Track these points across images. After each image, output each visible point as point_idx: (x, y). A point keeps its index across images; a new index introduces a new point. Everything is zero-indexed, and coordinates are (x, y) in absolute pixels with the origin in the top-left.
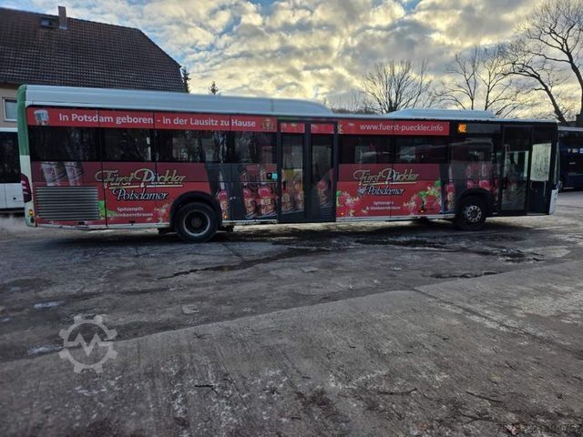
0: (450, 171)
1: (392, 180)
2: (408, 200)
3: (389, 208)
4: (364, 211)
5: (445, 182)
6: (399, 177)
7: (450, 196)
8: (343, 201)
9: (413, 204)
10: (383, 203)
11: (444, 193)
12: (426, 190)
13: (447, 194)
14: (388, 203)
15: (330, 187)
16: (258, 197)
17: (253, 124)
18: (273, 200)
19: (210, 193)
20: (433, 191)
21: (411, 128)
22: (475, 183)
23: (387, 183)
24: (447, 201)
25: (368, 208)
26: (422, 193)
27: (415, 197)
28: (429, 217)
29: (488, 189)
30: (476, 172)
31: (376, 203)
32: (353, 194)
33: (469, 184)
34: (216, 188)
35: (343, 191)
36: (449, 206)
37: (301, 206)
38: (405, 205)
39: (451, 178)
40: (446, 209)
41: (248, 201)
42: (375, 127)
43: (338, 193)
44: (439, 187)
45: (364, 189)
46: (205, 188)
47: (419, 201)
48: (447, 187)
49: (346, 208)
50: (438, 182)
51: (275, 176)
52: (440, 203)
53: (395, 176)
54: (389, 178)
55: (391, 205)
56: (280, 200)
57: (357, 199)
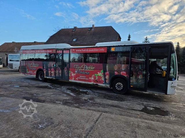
0: (107, 67)
1: (85, 69)
2: (91, 77)
3: (84, 79)
4: (77, 79)
5: (105, 71)
6: (88, 68)
7: (107, 77)
8: (71, 75)
9: (93, 78)
10: (83, 77)
11: (105, 76)
12: (97, 74)
13: (106, 76)
14: (84, 77)
15: (68, 70)
16: (51, 71)
17: (51, 51)
18: (54, 72)
19: (42, 69)
20: (100, 74)
21: (92, 50)
22: (118, 72)
23: (84, 70)
24: (106, 79)
25: (78, 78)
26: (96, 74)
27: (93, 76)
28: (99, 84)
29: (126, 76)
30: (119, 68)
31: (81, 76)
32: (74, 73)
33: (116, 73)
34: (43, 68)
35: (71, 71)
36: (107, 81)
37: (60, 75)
38: (90, 78)
39: (107, 69)
40: (105, 82)
41: (49, 72)
42: (80, 51)
43: (70, 72)
44: (103, 73)
45: (77, 71)
46: (42, 68)
47: (95, 77)
48: (106, 73)
49: (72, 77)
50: (102, 71)
51: (55, 65)
52: (103, 79)
53: (86, 67)
54: (84, 68)
55: (85, 78)
56: (56, 72)
57: (75, 74)
